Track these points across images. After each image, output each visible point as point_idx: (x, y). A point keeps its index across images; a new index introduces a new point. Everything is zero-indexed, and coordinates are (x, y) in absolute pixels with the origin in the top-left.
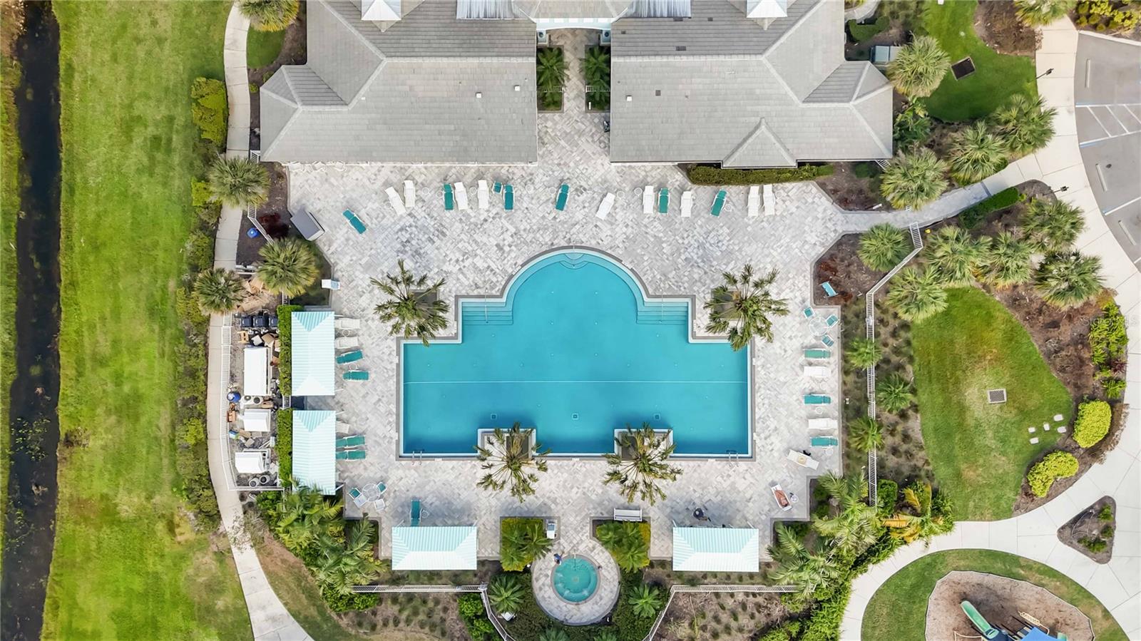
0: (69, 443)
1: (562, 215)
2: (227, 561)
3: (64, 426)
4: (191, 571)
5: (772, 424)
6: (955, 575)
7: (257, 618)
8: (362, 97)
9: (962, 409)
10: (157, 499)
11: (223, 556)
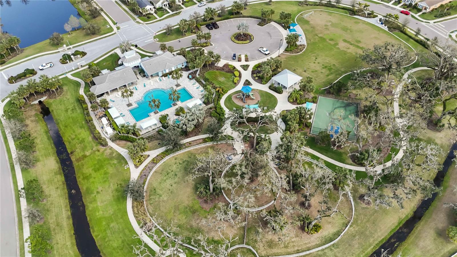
0: (72, 153)
1: (146, 88)
2: (112, 149)
3: (69, 152)
4: (106, 154)
5: (194, 93)
6: (233, 96)
7: (122, 154)
8: (107, 81)
9: (220, 81)
10: (94, 149)
11: (111, 148)
